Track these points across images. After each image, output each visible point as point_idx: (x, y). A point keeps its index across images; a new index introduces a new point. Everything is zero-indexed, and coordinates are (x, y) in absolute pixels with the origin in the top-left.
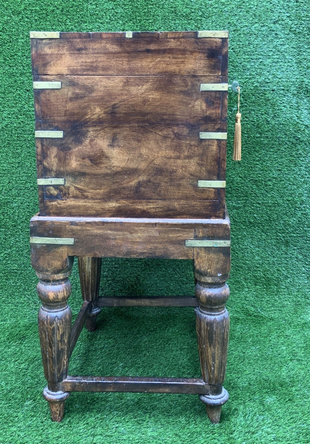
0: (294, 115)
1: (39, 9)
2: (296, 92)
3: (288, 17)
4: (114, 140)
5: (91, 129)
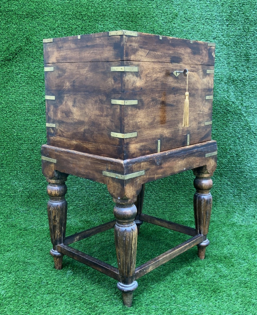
0: (226, 96)
1: (67, 27)
2: (226, 81)
3: (222, 35)
4: (74, 102)
5: (65, 95)
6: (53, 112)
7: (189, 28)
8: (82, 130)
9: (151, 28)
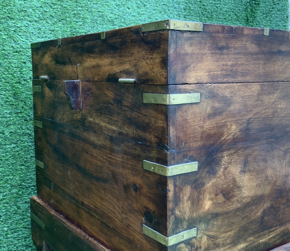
4: (246, 163)
5: (225, 154)
6: (189, 202)
8: (259, 214)
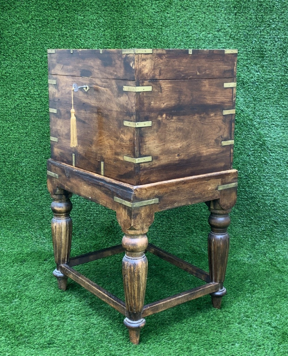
1: (42, 19)
3: (229, 26)
7: (186, 18)
9: (140, 19)
